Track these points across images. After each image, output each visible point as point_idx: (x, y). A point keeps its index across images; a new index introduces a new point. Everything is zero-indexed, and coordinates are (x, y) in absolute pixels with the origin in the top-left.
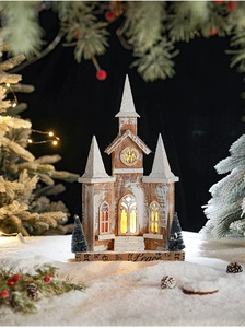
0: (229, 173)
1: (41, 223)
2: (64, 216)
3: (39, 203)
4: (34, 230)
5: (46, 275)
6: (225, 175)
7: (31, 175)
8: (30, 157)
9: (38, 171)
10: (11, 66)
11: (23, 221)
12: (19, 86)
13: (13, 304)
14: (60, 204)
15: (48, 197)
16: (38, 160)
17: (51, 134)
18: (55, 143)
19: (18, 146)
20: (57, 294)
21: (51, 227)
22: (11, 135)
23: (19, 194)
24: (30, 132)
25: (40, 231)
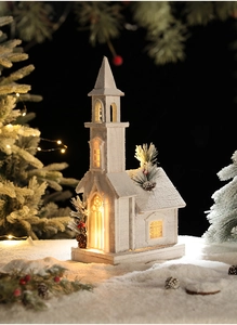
0: (232, 180)
1: (50, 228)
3: (48, 209)
4: (43, 234)
5: (56, 274)
6: (227, 182)
7: (40, 182)
8: (39, 164)
9: (47, 177)
10: (21, 76)
11: (32, 225)
12: (29, 96)
13: (25, 302)
14: (68, 210)
15: (56, 203)
16: (47, 168)
17: (59, 142)
18: (63, 151)
19: (28, 154)
20: (67, 294)
21: (59, 232)
22: (20, 143)
23: (29, 199)
24: (39, 140)
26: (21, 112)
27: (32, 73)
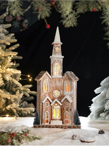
0: (100, 93)
1: (24, 112)
2: (33, 109)
3: (23, 104)
4: (21, 115)
5: (26, 133)
6: (98, 94)
7: (20, 93)
8: (20, 85)
9: (23, 91)
10: (14, 49)
11: (17, 111)
12: (17, 57)
13: (12, 144)
14: (32, 105)
15: (27, 101)
16: (23, 87)
17: (29, 76)
18: (30, 80)
19: (16, 81)
20: (30, 141)
21: (28, 114)
22: (13, 76)
23: (15, 100)
24: (20, 75)
25: (24, 115)
26: (14, 63)
27: (19, 47)
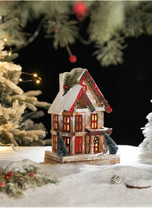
1: (27, 138)
2: (43, 133)
3: (26, 124)
4: (22, 142)
5: (31, 172)
7: (21, 104)
8: (20, 91)
9: (25, 101)
11: (15, 136)
13: (8, 191)
14: (41, 125)
15: (32, 119)
16: (26, 94)
18: (38, 82)
19: (12, 83)
20: (39, 186)
21: (34, 141)
22: (7, 75)
23: (12, 116)
24: (20, 73)
25: (26, 143)
26: (8, 52)
